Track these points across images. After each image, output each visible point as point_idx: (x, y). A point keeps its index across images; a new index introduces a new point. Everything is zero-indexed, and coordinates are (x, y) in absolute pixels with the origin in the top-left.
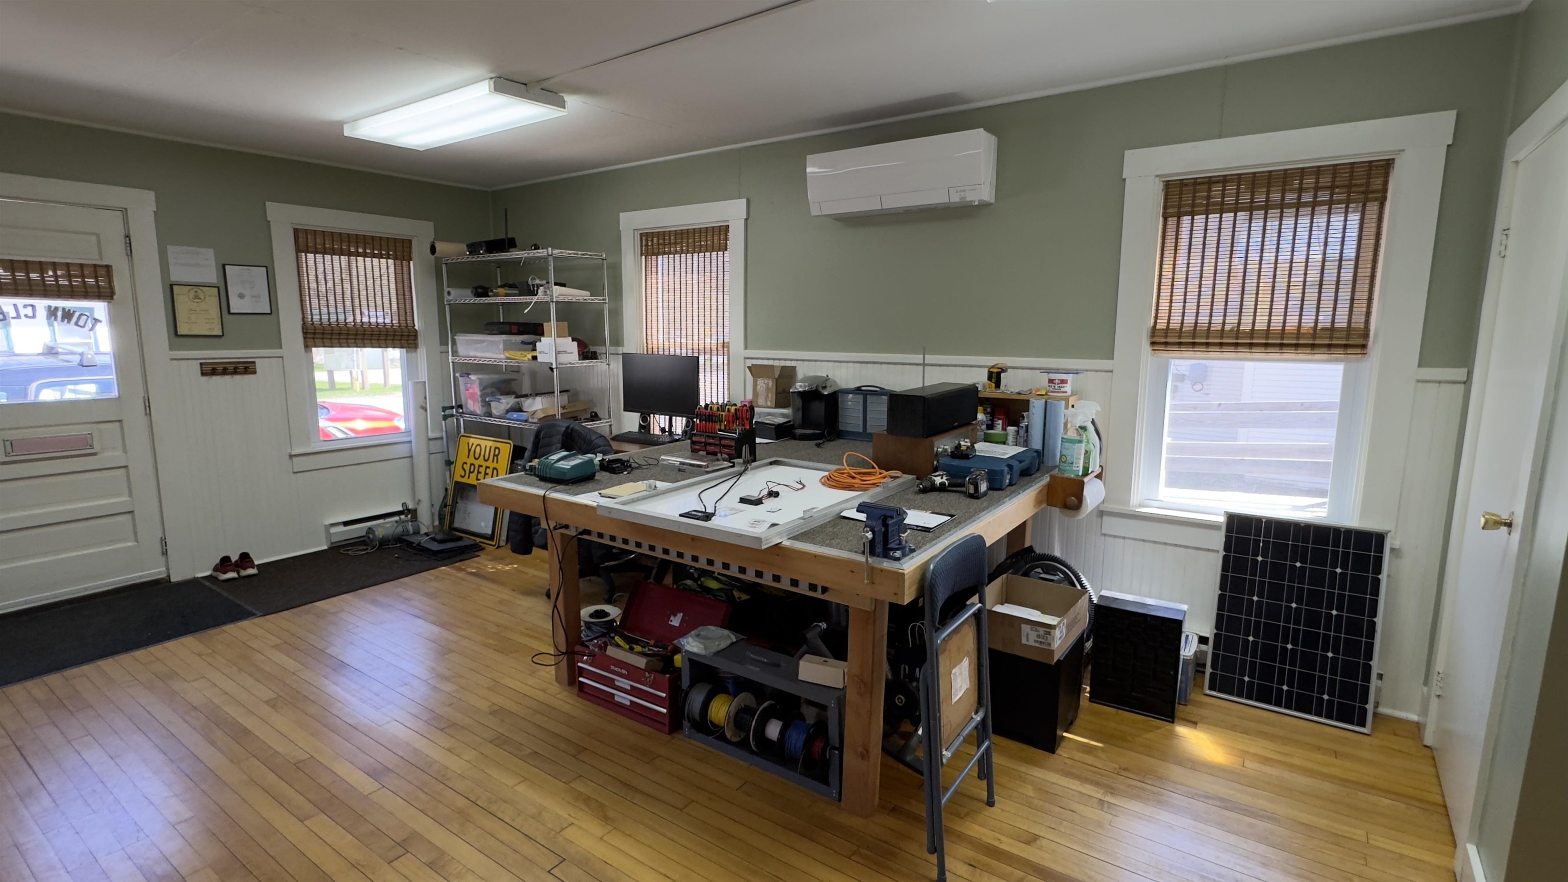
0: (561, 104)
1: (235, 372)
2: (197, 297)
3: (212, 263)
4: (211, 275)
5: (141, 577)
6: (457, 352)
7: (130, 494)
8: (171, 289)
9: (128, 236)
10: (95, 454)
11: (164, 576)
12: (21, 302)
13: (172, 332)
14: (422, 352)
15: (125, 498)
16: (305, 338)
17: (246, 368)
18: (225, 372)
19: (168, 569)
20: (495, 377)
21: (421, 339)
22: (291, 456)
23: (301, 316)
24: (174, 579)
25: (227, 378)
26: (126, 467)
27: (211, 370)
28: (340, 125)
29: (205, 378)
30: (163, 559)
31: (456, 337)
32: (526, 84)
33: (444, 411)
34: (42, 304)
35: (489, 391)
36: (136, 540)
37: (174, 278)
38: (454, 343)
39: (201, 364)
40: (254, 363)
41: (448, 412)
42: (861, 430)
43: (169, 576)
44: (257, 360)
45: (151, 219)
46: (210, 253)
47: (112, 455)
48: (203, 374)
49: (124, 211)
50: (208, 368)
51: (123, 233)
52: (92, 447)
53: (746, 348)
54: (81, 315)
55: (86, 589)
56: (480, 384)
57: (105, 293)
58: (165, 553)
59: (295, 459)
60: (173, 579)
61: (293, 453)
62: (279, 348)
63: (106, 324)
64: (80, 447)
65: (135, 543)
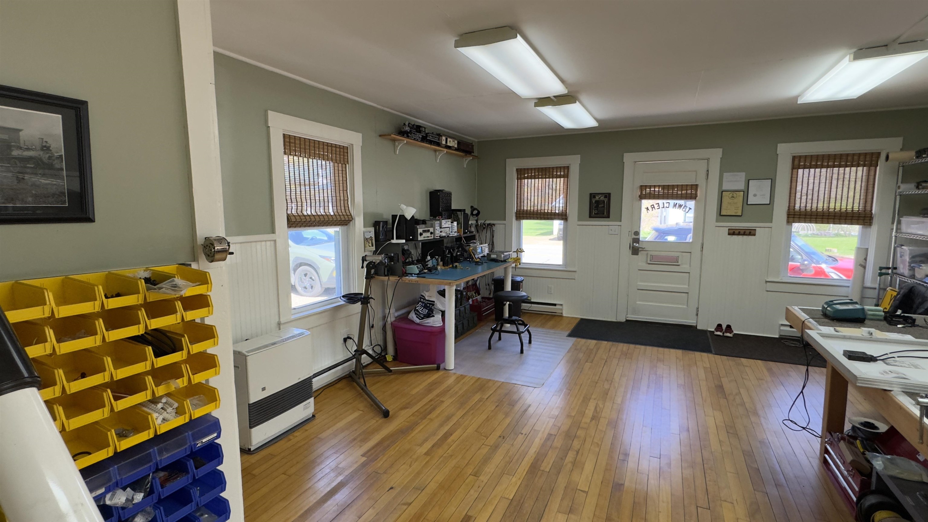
1: (744, 234)
2: (733, 197)
3: (743, 179)
4: (741, 186)
5: (686, 322)
6: (900, 229)
7: (689, 286)
8: (721, 193)
9: (708, 171)
10: (679, 265)
11: (695, 325)
12: (665, 201)
13: (719, 213)
14: (875, 228)
15: (686, 286)
16: (788, 217)
17: (751, 233)
18: (739, 234)
19: (697, 322)
21: (875, 221)
22: (767, 282)
23: (788, 205)
24: (698, 328)
25: (740, 237)
26: (689, 273)
27: (733, 232)
28: (796, 98)
29: (730, 236)
30: (696, 317)
31: (902, 219)
34: (672, 202)
37: (724, 188)
38: (899, 222)
39: (729, 229)
40: (755, 230)
41: (884, 271)
43: (697, 326)
44: (757, 229)
45: (719, 160)
46: (743, 174)
47: (685, 267)
48: (729, 234)
49: (708, 159)
50: (732, 232)
51: (706, 170)
52: (678, 262)
54: (685, 206)
56: (910, 254)
57: (694, 197)
58: (697, 315)
59: (768, 284)
61: (768, 280)
62: (772, 222)
63: (692, 211)
64: (674, 261)
65: (686, 307)
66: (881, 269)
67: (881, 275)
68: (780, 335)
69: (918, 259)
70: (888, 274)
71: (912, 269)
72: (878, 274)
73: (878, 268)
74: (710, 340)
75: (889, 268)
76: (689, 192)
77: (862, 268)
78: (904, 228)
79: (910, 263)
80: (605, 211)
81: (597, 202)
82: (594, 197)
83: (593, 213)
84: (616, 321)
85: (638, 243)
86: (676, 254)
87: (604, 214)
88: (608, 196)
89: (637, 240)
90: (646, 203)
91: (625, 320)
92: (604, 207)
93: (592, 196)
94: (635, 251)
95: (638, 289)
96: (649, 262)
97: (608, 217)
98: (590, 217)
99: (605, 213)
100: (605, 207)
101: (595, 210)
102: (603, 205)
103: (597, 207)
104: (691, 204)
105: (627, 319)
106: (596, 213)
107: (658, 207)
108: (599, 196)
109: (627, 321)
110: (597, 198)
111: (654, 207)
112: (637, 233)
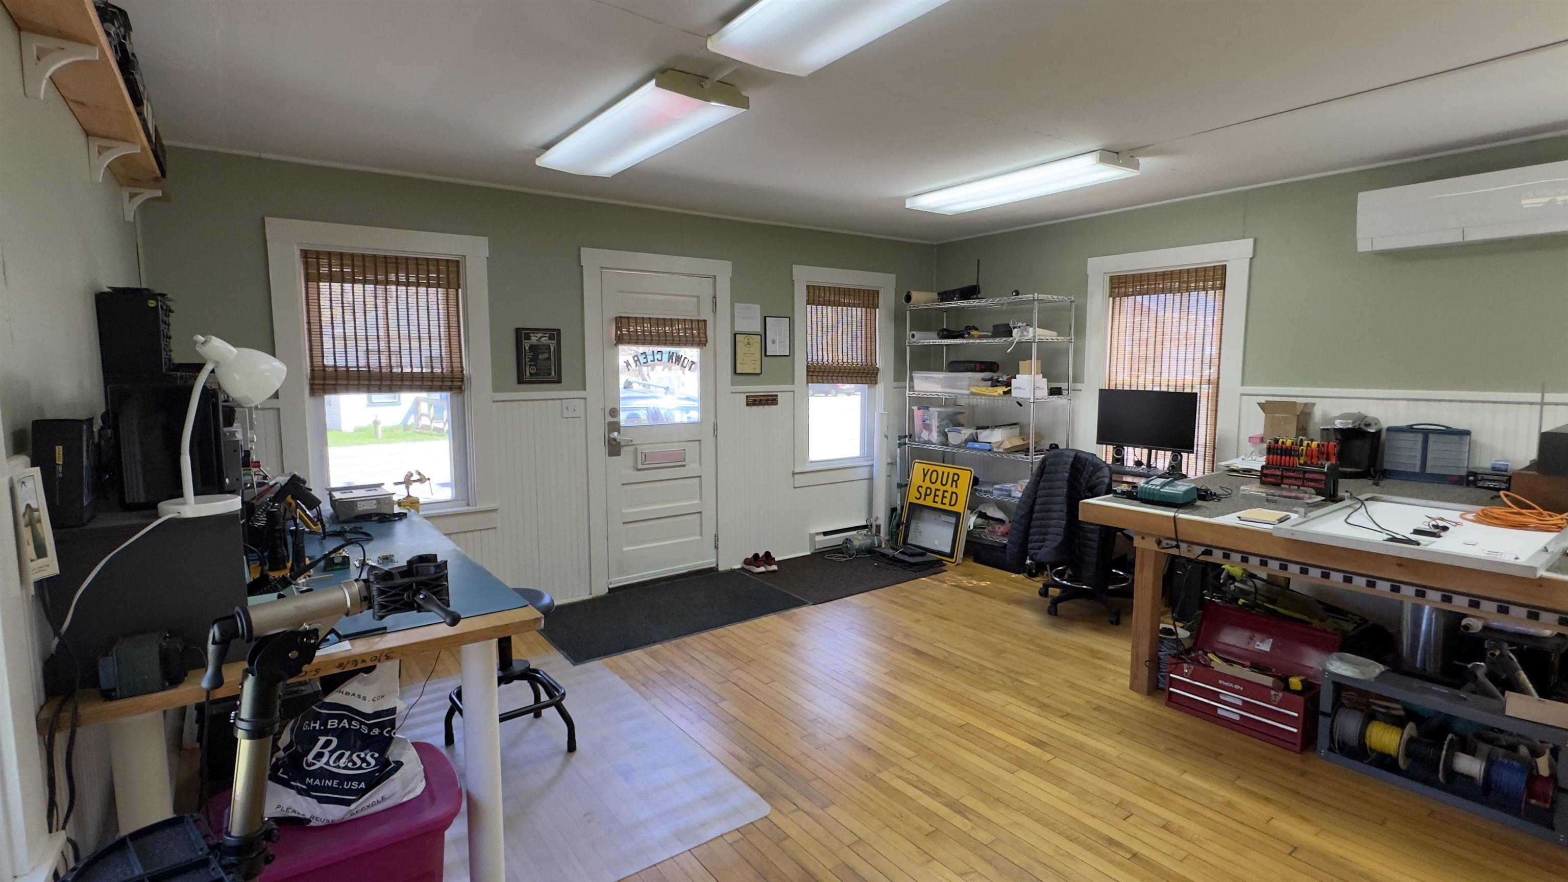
0: (1136, 166)
1: (765, 403)
2: (748, 343)
3: (759, 315)
4: (757, 327)
5: (702, 564)
6: (913, 387)
7: (701, 499)
8: (735, 337)
9: (715, 297)
10: (684, 466)
11: (714, 565)
12: (657, 349)
13: (733, 370)
14: (880, 387)
15: (697, 501)
16: (808, 376)
17: (771, 400)
18: (759, 403)
19: (717, 560)
20: (950, 410)
21: (880, 377)
22: (794, 474)
23: (806, 357)
25: (761, 407)
26: (700, 477)
27: (754, 401)
28: (903, 200)
29: (748, 408)
30: (714, 551)
31: (914, 375)
32: (1117, 153)
33: (899, 440)
34: (666, 350)
35: (944, 422)
36: (701, 535)
37: (738, 329)
38: (911, 379)
39: (747, 396)
40: (777, 396)
41: (902, 441)
42: (1417, 470)
43: (717, 566)
44: (779, 394)
45: (731, 281)
46: (757, 307)
48: (748, 405)
49: (714, 278)
50: (751, 400)
51: (712, 295)
52: (683, 460)
53: (1243, 385)
54: (685, 358)
55: (673, 570)
56: (939, 417)
57: (700, 341)
58: (716, 547)
59: (796, 476)
60: (720, 569)
61: (797, 471)
62: (793, 384)
63: (697, 367)
64: (678, 460)
65: (699, 538)
66: (900, 438)
67: (900, 445)
68: (813, 551)
70: (905, 444)
71: (943, 434)
73: (897, 438)
74: (767, 583)
75: (906, 437)
76: (695, 332)
78: (920, 386)
79: (940, 427)
80: (553, 367)
81: (533, 348)
82: (528, 337)
83: (528, 374)
84: (590, 597)
85: (619, 433)
86: (677, 447)
87: (550, 374)
88: (555, 334)
89: (614, 426)
90: (626, 353)
91: (607, 591)
92: (549, 359)
93: (521, 334)
94: (614, 448)
95: (624, 523)
96: (640, 467)
97: (559, 381)
98: (520, 381)
99: (553, 374)
100: (553, 358)
101: (530, 366)
102: (546, 355)
103: (534, 359)
104: (691, 353)
105: (611, 586)
106: (533, 372)
107: (645, 360)
108: (539, 336)
109: (611, 590)
110: (534, 340)
111: (638, 360)
112: (614, 412)
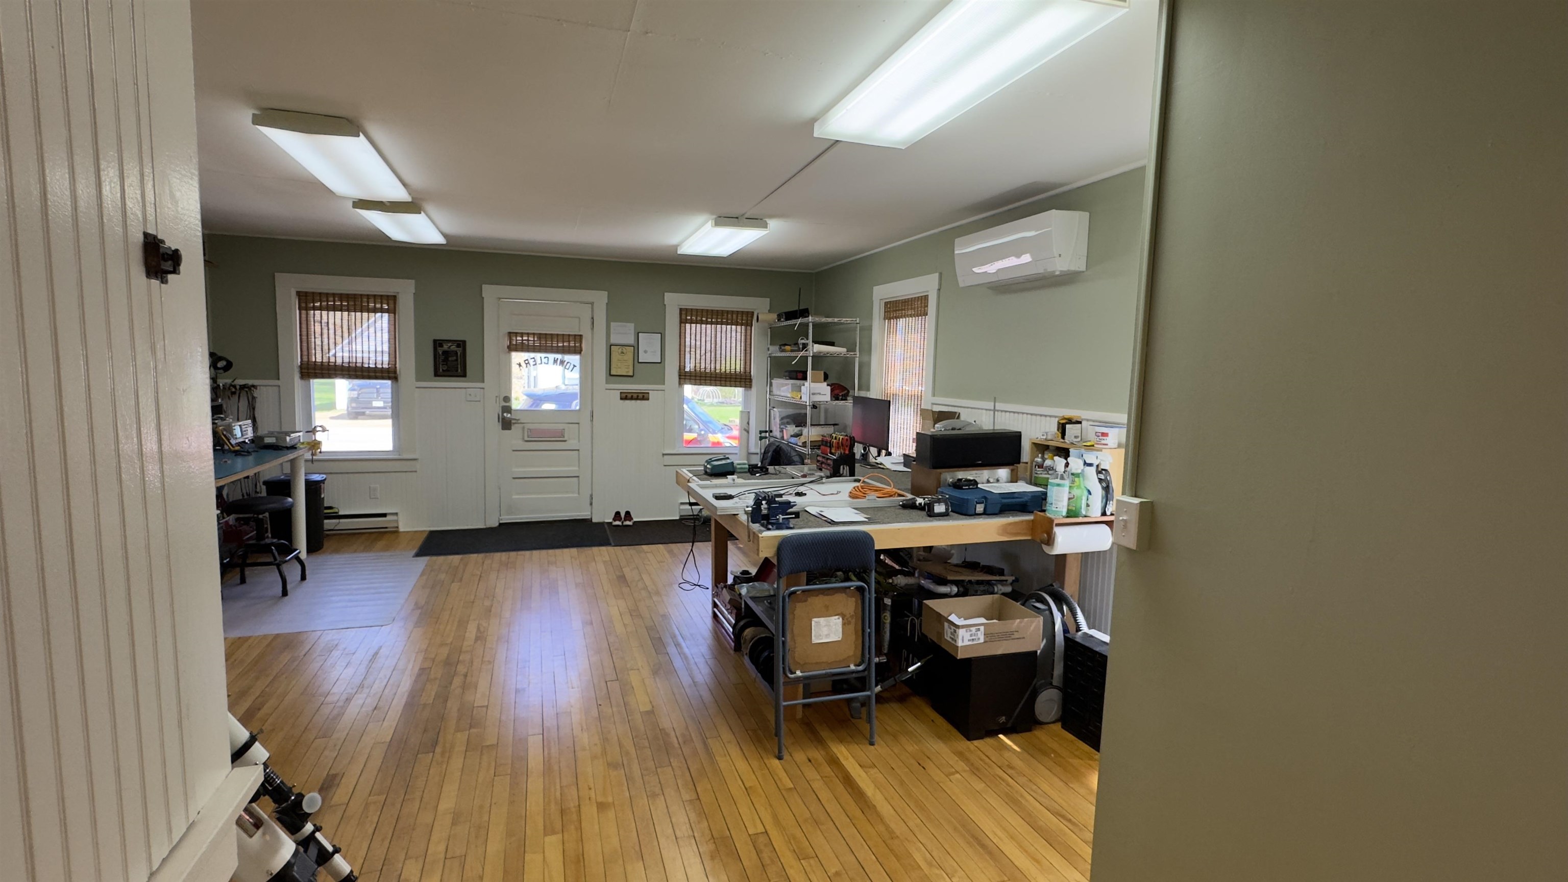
0: (765, 226)
1: (637, 399)
2: (623, 353)
3: (633, 332)
4: (631, 340)
5: (578, 516)
6: (772, 391)
7: (579, 466)
8: (610, 346)
9: (593, 318)
10: (565, 441)
11: (589, 517)
12: (543, 355)
13: (608, 372)
14: (753, 391)
15: (576, 468)
16: (680, 378)
17: (643, 397)
18: (632, 398)
19: (592, 513)
21: (754, 382)
22: (664, 455)
23: (678, 364)
24: (594, 520)
25: (633, 402)
26: (578, 450)
27: (625, 397)
28: (676, 247)
29: (622, 401)
30: (589, 507)
31: (772, 381)
32: (737, 218)
33: (760, 434)
34: (552, 356)
36: (579, 494)
37: (613, 341)
38: (771, 385)
39: (621, 393)
40: (648, 393)
41: (763, 435)
43: (591, 519)
44: (650, 392)
45: (605, 307)
46: (631, 326)
47: (572, 443)
48: (621, 399)
49: (592, 304)
50: (624, 395)
51: (591, 316)
52: (564, 437)
53: (934, 395)
54: (568, 363)
56: (781, 415)
57: (577, 351)
58: (591, 504)
62: (664, 384)
63: (577, 369)
64: (559, 436)
65: (577, 495)
66: (761, 432)
67: (761, 438)
68: (681, 516)
69: (785, 421)
70: (766, 438)
71: (782, 431)
72: (758, 438)
73: (759, 432)
74: (608, 532)
75: (766, 432)
76: (572, 344)
77: (746, 433)
78: (775, 391)
79: (780, 425)
80: (459, 366)
81: (445, 353)
82: (441, 345)
83: (441, 370)
84: (485, 527)
85: (511, 413)
86: (561, 427)
87: (457, 371)
88: (462, 344)
89: (508, 409)
90: (517, 357)
91: (497, 524)
92: (457, 360)
93: (437, 344)
94: (506, 424)
95: (514, 478)
96: (526, 439)
97: (464, 375)
98: (437, 374)
99: (459, 370)
100: (459, 360)
101: (443, 365)
102: (455, 358)
103: (446, 360)
104: (574, 359)
105: (501, 522)
106: (444, 369)
107: (534, 363)
108: (449, 345)
109: (501, 524)
110: (445, 347)
111: (528, 363)
112: (507, 399)
